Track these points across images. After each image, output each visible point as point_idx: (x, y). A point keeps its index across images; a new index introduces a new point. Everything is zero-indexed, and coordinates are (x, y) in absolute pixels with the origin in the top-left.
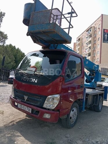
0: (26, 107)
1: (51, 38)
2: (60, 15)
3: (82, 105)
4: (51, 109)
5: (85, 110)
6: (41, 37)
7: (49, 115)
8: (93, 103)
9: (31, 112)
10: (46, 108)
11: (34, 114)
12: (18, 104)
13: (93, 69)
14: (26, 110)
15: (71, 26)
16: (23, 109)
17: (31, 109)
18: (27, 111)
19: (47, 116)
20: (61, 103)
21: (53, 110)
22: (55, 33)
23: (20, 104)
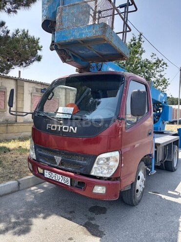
0: (60, 176)
1: (95, 52)
2: (111, 9)
3: (151, 164)
4: (105, 177)
5: (155, 171)
6: (76, 51)
7: (103, 189)
8: (165, 157)
9: (69, 184)
10: (95, 176)
11: (76, 187)
12: (45, 171)
13: (159, 100)
14: (60, 181)
15: (128, 29)
16: (54, 179)
17: (69, 179)
18: (63, 182)
19: (99, 190)
20: (123, 165)
21: (109, 179)
22: (105, 42)
23: (48, 172)
